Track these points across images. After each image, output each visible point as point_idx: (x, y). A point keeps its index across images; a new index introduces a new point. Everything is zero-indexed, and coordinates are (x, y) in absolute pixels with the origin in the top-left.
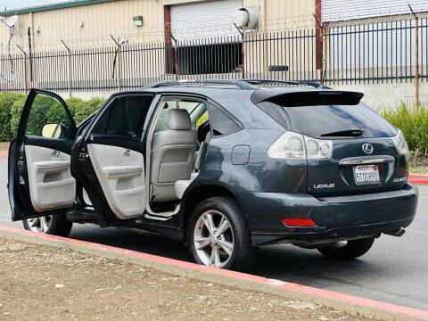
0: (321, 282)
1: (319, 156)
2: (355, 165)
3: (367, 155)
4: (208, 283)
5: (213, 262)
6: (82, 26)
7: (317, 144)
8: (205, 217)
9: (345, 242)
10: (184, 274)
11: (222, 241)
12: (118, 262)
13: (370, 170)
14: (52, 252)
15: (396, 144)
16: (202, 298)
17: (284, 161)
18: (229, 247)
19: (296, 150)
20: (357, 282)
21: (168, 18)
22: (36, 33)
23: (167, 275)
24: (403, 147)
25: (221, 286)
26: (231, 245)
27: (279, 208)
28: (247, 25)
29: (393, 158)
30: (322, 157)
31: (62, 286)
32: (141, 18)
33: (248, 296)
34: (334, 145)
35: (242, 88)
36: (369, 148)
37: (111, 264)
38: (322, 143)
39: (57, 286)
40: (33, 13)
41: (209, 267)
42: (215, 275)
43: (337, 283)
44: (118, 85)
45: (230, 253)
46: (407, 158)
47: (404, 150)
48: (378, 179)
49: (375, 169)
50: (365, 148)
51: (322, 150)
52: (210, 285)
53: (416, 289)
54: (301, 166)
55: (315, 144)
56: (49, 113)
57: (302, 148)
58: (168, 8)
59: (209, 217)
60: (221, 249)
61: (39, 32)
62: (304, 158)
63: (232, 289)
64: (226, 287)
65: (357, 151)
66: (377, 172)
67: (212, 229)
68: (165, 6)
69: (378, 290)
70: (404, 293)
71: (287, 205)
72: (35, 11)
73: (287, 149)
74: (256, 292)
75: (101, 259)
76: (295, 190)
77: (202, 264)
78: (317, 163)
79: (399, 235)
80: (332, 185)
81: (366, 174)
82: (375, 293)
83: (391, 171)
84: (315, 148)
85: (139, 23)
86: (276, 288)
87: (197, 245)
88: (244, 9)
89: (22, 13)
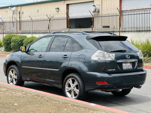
0: (111, 104)
1: (110, 59)
2: (123, 63)
3: (127, 59)
4: (69, 104)
5: (72, 97)
6: (38, 11)
7: (109, 55)
8: (69, 80)
9: (121, 90)
10: (61, 101)
11: (75, 89)
12: (38, 96)
13: (129, 64)
14: (16, 92)
15: (138, 55)
16: (66, 110)
17: (97, 61)
18: (77, 91)
19: (101, 57)
20: (124, 105)
21: (68, 8)
22: (22, 13)
23: (55, 101)
24: (141, 56)
25: (74, 105)
26: (78, 90)
27: (95, 78)
28: (95, 11)
29: (137, 60)
30: (111, 60)
31: (17, 104)
32: (58, 9)
33: (82, 109)
34: (116, 55)
35: (83, 34)
36: (128, 56)
37: (36, 97)
38: (111, 55)
39: (15, 104)
40: (21, 6)
41: (71, 98)
42: (72, 101)
43: (116, 105)
44: (49, 32)
45: (78, 93)
46: (143, 60)
47: (141, 57)
48: (132, 68)
49: (130, 64)
50: (127, 56)
51: (111, 57)
52: (70, 105)
53: (144, 108)
54: (103, 63)
55: (108, 55)
56: (24, 41)
57: (104, 56)
58: (68, 5)
59: (71, 80)
60: (75, 92)
61: (23, 13)
62: (104, 60)
63: (77, 106)
64: (75, 106)
65: (124, 57)
66: (131, 65)
67: (71, 84)
68: (67, 4)
69: (131, 108)
70: (140, 109)
71: (98, 76)
72: (22, 5)
73: (98, 57)
74: (86, 108)
75: (33, 94)
76: (101, 71)
77: (68, 97)
78: (109, 62)
79: (139, 88)
80: (114, 70)
81: (127, 66)
82: (129, 109)
83: (136, 65)
84: (108, 56)
85: (57, 10)
86: (93, 107)
87: (66, 90)
88: (94, 6)
89: (17, 6)
